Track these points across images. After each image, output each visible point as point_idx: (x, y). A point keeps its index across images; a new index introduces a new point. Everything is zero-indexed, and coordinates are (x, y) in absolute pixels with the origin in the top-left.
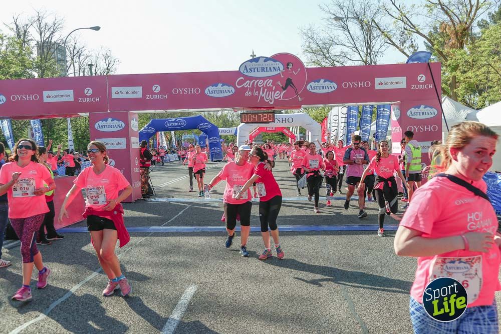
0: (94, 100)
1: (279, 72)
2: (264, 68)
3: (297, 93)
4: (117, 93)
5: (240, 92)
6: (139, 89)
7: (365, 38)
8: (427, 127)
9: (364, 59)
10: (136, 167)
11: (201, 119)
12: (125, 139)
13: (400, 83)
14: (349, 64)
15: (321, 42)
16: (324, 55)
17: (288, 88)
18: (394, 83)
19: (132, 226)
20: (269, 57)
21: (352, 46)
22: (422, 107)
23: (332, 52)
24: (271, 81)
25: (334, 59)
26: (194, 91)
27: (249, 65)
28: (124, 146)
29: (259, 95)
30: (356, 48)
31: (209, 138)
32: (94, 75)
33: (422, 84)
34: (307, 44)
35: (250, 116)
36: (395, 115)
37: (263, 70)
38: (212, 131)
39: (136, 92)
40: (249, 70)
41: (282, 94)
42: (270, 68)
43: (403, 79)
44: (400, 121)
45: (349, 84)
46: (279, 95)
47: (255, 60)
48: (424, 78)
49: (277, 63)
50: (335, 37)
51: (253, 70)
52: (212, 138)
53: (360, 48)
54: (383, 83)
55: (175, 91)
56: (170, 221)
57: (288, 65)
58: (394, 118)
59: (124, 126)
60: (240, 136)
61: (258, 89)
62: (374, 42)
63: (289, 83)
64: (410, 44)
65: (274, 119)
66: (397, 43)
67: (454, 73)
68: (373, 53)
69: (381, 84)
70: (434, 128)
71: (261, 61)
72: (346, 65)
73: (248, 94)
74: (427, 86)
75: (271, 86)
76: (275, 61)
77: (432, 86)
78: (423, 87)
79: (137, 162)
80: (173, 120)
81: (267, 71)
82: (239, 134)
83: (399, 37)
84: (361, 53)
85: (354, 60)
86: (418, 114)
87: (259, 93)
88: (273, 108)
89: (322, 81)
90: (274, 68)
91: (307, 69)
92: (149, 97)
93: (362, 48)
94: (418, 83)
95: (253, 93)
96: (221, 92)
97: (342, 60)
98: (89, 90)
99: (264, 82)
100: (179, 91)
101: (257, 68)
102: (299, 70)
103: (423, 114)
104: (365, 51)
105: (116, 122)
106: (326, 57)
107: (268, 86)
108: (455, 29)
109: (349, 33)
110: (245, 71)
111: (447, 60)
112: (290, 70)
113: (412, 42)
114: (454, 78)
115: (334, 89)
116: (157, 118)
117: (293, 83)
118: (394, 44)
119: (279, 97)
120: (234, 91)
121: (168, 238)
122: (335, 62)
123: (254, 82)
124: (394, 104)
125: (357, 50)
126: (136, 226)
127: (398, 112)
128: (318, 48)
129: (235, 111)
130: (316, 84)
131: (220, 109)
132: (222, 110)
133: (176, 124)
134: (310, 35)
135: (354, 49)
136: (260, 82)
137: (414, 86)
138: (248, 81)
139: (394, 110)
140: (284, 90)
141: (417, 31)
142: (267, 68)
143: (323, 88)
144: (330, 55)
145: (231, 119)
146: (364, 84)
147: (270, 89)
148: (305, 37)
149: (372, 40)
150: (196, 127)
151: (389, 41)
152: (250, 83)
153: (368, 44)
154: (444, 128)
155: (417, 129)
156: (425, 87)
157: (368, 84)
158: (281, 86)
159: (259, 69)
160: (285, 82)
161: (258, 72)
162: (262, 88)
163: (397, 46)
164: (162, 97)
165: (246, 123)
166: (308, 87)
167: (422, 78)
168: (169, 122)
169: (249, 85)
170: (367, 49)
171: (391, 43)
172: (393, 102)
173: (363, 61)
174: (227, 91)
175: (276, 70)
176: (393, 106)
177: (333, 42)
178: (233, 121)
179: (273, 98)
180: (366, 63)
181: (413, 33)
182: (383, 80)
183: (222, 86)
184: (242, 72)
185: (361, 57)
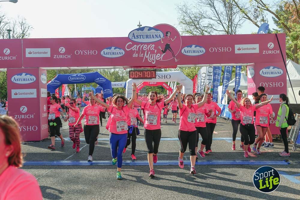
0: (11, 58)
1: (159, 39)
2: (148, 36)
3: (173, 55)
4: (30, 53)
5: (129, 54)
6: (48, 50)
7: (227, 13)
8: (275, 83)
9: (227, 29)
10: (44, 112)
11: (97, 75)
12: (36, 90)
13: (254, 49)
14: (214, 33)
15: (193, 16)
16: (195, 26)
17: (167, 51)
18: (250, 49)
19: (40, 161)
20: (152, 27)
21: (217, 19)
22: (271, 67)
23: (201, 24)
24: (154, 45)
25: (202, 29)
26: (92, 52)
27: (136, 33)
28: (35, 96)
29: (144, 57)
30: (220, 21)
31: (103, 90)
32: (12, 38)
33: (271, 50)
34: (182, 17)
35: (136, 73)
36: (251, 73)
37: (147, 37)
38: (105, 85)
39: (46, 53)
40: (136, 37)
41: (162, 56)
42: (153, 35)
43: (257, 46)
44: (254, 79)
45: (215, 49)
46: (159, 57)
47: (141, 29)
48: (273, 45)
49: (159, 31)
50: (204, 12)
51: (139, 37)
52: (106, 90)
53: (223, 21)
54: (240, 49)
55: (77, 52)
56: (71, 156)
57: (167, 33)
58: (250, 76)
59: (35, 79)
60: (128, 89)
61: (143, 52)
62: (234, 16)
63: (167, 47)
64: (262, 18)
65: (156, 75)
66: (252, 18)
67: (295, 42)
68: (233, 25)
69: (239, 49)
70: (281, 84)
71: (146, 30)
72: (212, 34)
73: (135, 55)
74: (275, 52)
75: (154, 49)
76: (157, 30)
77: (278, 52)
78: (272, 52)
79: (45, 108)
80: (75, 75)
81: (150, 38)
82: (128, 87)
83: (253, 13)
84: (224, 25)
85: (219, 30)
86: (268, 73)
87: (144, 55)
88: (155, 67)
89: (194, 46)
90: (156, 35)
91: (182, 37)
92: (56, 57)
93: (225, 21)
94: (268, 49)
95: (139, 55)
96: (113, 53)
97: (209, 30)
98: (7, 50)
99: (148, 46)
100: (80, 52)
101: (143, 35)
102: (176, 37)
103: (272, 73)
104: (227, 23)
105: (28, 76)
106: (197, 28)
107: (151, 49)
108: (296, 8)
109: (215, 9)
110: (133, 38)
111: (290, 32)
112: (168, 37)
113: (263, 17)
114: (296, 45)
115: (203, 53)
116: (62, 74)
117: (171, 47)
118: (249, 19)
119: (160, 58)
120: (124, 53)
121: (69, 170)
122: (204, 32)
123: (140, 46)
124: (249, 65)
125: (221, 22)
126: (43, 160)
127: (253, 71)
128: (191, 20)
129: (125, 69)
130: (189, 49)
131: (113, 67)
132: (114, 68)
133: (77, 79)
134: (184, 10)
135: (219, 22)
136: (145, 47)
137: (265, 51)
138: (136, 46)
139: (249, 70)
140: (164, 53)
141: (267, 8)
142: (150, 35)
143: (194, 52)
144: (200, 26)
145: (121, 75)
146: (226, 49)
147: (152, 52)
148: (181, 12)
149: (233, 15)
150: (93, 81)
151: (245, 16)
152: (137, 47)
153: (229, 18)
154: (288, 84)
155: (267, 85)
156: (273, 52)
157: (229, 49)
158: (161, 50)
159: (144, 36)
160: (165, 47)
161: (143, 38)
162: (146, 51)
163: (251, 20)
164: (66, 57)
165: (133, 78)
166: (183, 51)
167: (271, 45)
168: (72, 77)
169: (136, 49)
170: (229, 22)
171: (247, 17)
172: (249, 64)
173: (226, 31)
174: (118, 53)
175: (157, 38)
176: (249, 66)
177: (202, 16)
178: (123, 77)
179: (155, 59)
180: (228, 33)
181: (264, 11)
182: (241, 46)
183: (114, 49)
184: (131, 38)
185: (224, 28)
